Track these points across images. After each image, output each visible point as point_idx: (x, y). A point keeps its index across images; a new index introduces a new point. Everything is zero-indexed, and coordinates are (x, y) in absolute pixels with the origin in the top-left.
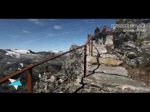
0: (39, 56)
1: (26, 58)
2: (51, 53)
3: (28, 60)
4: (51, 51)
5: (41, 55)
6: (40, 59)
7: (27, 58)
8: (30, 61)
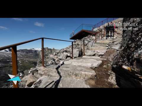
0: (20, 54)
1: (3, 56)
2: (33, 51)
3: (6, 58)
4: (34, 49)
5: (22, 53)
6: (21, 57)
7: (5, 56)
8: (8, 59)
